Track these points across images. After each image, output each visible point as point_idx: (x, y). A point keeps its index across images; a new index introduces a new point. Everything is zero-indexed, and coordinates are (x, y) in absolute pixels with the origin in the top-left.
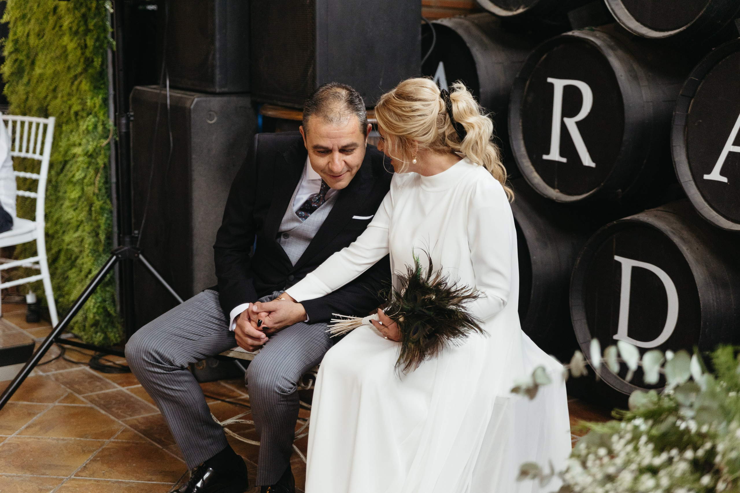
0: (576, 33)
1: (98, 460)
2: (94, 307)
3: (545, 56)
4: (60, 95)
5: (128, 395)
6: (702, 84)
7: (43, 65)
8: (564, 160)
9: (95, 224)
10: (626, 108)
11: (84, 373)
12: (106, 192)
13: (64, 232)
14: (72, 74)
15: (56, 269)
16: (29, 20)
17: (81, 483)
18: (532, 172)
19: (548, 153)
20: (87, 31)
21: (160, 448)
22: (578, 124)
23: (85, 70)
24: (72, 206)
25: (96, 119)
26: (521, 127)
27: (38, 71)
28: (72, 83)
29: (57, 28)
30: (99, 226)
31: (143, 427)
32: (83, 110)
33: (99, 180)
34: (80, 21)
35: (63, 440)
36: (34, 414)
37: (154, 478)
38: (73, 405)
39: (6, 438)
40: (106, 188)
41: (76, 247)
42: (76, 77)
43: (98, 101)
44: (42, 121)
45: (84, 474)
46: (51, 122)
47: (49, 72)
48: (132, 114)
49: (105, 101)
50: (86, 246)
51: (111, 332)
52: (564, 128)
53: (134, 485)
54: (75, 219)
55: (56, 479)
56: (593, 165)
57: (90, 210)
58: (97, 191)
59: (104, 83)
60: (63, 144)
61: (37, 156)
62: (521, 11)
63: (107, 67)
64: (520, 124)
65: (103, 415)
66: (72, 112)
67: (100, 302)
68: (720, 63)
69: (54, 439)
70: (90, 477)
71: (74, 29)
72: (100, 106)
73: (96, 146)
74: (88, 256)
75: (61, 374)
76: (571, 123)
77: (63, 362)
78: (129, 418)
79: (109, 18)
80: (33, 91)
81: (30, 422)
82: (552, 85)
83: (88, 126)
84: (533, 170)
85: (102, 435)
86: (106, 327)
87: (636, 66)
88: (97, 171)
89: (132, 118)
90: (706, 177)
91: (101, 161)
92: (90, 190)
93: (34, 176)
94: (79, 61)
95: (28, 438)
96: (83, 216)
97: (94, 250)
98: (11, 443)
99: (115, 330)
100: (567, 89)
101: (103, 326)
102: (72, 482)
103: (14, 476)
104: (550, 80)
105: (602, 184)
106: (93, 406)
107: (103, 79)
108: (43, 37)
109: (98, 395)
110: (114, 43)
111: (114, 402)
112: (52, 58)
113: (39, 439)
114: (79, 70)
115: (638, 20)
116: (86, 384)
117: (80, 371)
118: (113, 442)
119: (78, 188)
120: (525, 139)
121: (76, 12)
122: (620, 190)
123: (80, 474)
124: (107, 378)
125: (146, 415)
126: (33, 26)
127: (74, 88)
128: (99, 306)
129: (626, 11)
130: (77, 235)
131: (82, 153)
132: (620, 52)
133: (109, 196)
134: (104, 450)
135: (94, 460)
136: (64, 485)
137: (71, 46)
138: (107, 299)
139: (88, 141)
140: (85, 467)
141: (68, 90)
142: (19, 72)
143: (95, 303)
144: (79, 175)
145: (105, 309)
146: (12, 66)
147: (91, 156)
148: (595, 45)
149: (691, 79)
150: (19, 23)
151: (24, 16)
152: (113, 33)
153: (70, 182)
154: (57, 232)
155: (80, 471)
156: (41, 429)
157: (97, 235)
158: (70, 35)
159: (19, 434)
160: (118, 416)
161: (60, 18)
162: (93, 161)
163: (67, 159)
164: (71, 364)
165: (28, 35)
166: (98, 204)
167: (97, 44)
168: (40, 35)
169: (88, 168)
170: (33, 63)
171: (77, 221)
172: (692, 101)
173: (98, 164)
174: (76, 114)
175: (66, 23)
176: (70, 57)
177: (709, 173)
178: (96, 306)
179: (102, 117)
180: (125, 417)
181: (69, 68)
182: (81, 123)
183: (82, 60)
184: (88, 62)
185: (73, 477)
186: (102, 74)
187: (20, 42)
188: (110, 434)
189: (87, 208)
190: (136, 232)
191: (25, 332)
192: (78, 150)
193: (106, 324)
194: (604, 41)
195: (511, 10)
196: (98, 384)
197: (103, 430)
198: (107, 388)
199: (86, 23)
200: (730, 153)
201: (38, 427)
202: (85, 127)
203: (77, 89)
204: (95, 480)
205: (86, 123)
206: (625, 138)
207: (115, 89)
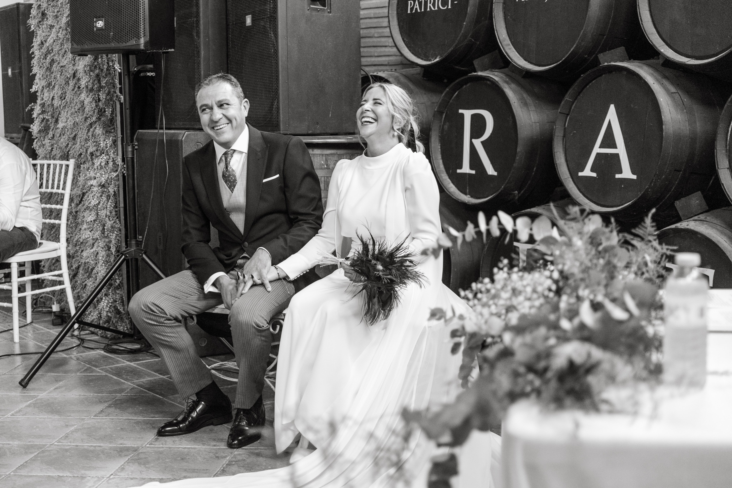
0: (480, 73)
1: (113, 407)
2: (107, 306)
3: (456, 93)
4: (79, 141)
5: (135, 367)
6: (575, 103)
7: (65, 120)
8: (473, 172)
9: (107, 240)
10: (518, 126)
11: (99, 355)
12: (116, 215)
13: (82, 251)
14: (89, 122)
15: (76, 282)
16: (54, 87)
17: (99, 420)
18: (449, 183)
19: (461, 168)
20: (100, 87)
21: (161, 398)
22: (482, 143)
23: (99, 119)
24: (88, 228)
25: (108, 157)
26: (440, 150)
27: (60, 125)
28: (89, 130)
29: (76, 89)
30: (110, 242)
31: (147, 386)
32: (97, 150)
33: (110, 204)
34: (95, 81)
35: (84, 395)
36: (60, 381)
37: (156, 416)
38: (91, 374)
39: (38, 396)
40: (116, 211)
41: (92, 260)
42: (91, 125)
43: (109, 142)
44: (64, 162)
45: (101, 415)
46: (72, 163)
47: (70, 123)
48: (136, 143)
49: (115, 142)
50: (100, 258)
51: (121, 326)
52: (472, 147)
53: (141, 421)
54: (91, 237)
55: (79, 419)
56: (495, 174)
57: (104, 229)
58: (108, 213)
59: (114, 128)
60: (81, 179)
61: (60, 191)
62: (437, 59)
63: (116, 116)
64: (439, 147)
65: (115, 379)
66: (89, 153)
67: (111, 303)
68: (588, 86)
69: (77, 395)
70: (106, 416)
71: (90, 87)
72: (111, 146)
73: (108, 177)
74: (102, 266)
75: (81, 356)
76: (478, 143)
77: (82, 349)
78: (135, 381)
79: (117, 77)
80: (57, 143)
81: (57, 385)
82: (462, 115)
83: (101, 162)
84: (450, 182)
85: (116, 391)
86: (117, 322)
87: (525, 95)
88: (108, 197)
89: (136, 147)
90: (580, 174)
91: (111, 190)
92: (103, 213)
93: (58, 207)
94: (94, 112)
95: (56, 395)
96: (97, 234)
97: (106, 261)
98: (42, 399)
99: (124, 324)
100: (474, 117)
101: (114, 322)
102: (92, 420)
103: (46, 418)
104: (461, 111)
105: (503, 187)
106: (107, 374)
107: (113, 125)
108: (65, 98)
109: (111, 368)
110: (122, 97)
111: (124, 371)
112: (72, 114)
113: (64, 395)
114: (94, 119)
115: (526, 60)
116: (101, 361)
117: (96, 354)
118: (124, 395)
119: (93, 213)
120: (443, 158)
121: (91, 73)
122: (516, 192)
123: (98, 415)
124: (118, 357)
125: (149, 379)
126: (57, 92)
127: (90, 134)
128: (111, 306)
129: (517, 53)
130: (92, 250)
131: (97, 185)
132: (513, 86)
133: (119, 218)
134: (116, 400)
135: (109, 406)
136: (85, 422)
137: (87, 100)
138: (117, 300)
139: (101, 174)
140: (102, 411)
141: (85, 136)
142: (45, 130)
143: (108, 304)
144: (94, 202)
145: (115, 308)
146: (40, 126)
147: (103, 186)
148: (494, 80)
149: (566, 100)
150: (45, 91)
151: (49, 84)
152: (121, 89)
153: (88, 208)
154: (77, 251)
155: (98, 414)
156: (66, 389)
157: (109, 248)
158: (87, 92)
159: (49, 393)
160: (126, 380)
161: (79, 79)
162: (106, 190)
163: (85, 191)
164: (89, 349)
165: (53, 99)
166: (109, 224)
167: (108, 97)
168: (62, 97)
169: (101, 196)
170: (57, 121)
171: (93, 239)
172: (568, 118)
173: (109, 192)
174: (92, 154)
175: (83, 83)
176: (87, 109)
177: (582, 170)
178: (109, 306)
179: (112, 155)
180: (133, 380)
181: (86, 119)
182: (95, 161)
183: (96, 111)
184: (101, 112)
185: (92, 417)
186: (112, 121)
187: (46, 105)
188: (121, 391)
189: (101, 228)
190: (140, 237)
191: (51, 331)
192: (94, 182)
193: (117, 320)
194: (501, 78)
195: (430, 60)
196: (110, 361)
197: (116, 388)
198: (118, 363)
199: (99, 81)
200: (598, 154)
201: (63, 389)
202: (99, 163)
203: (93, 135)
204: (110, 419)
205: (100, 160)
206: (518, 150)
207: (122, 133)
